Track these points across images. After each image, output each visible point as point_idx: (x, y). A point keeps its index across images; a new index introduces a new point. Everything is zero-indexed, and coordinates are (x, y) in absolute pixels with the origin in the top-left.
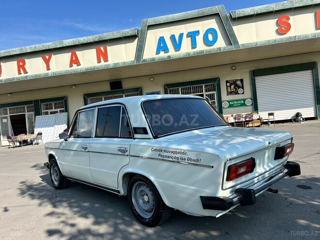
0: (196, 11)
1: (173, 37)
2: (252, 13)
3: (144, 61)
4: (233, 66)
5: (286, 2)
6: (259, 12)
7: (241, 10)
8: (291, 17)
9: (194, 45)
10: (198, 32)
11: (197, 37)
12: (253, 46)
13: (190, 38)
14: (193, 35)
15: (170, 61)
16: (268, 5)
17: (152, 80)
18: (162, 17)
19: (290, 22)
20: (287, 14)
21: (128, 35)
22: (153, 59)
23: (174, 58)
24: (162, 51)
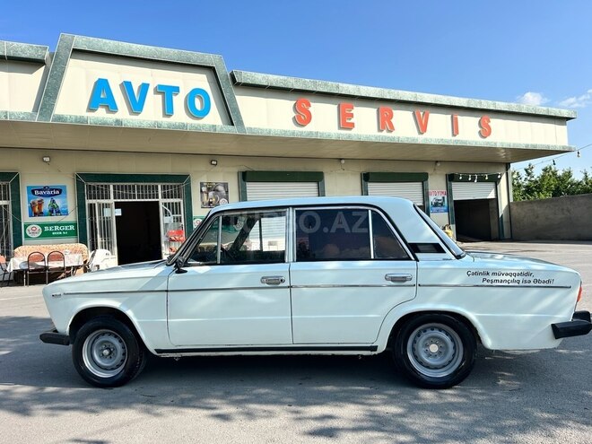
0: (176, 51)
1: (127, 87)
2: (264, 83)
3: (60, 118)
4: (213, 159)
5: (308, 80)
6: (274, 85)
7: (249, 73)
8: (312, 104)
9: (168, 110)
10: (176, 90)
11: (174, 97)
12: (265, 134)
13: (160, 96)
14: (167, 93)
15: (119, 130)
16: (286, 78)
17: (47, 159)
18: (108, 41)
19: (311, 109)
20: (308, 98)
21: (24, 56)
22: (82, 119)
23: (130, 125)
24: (103, 106)
